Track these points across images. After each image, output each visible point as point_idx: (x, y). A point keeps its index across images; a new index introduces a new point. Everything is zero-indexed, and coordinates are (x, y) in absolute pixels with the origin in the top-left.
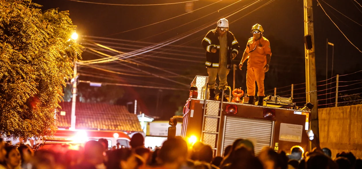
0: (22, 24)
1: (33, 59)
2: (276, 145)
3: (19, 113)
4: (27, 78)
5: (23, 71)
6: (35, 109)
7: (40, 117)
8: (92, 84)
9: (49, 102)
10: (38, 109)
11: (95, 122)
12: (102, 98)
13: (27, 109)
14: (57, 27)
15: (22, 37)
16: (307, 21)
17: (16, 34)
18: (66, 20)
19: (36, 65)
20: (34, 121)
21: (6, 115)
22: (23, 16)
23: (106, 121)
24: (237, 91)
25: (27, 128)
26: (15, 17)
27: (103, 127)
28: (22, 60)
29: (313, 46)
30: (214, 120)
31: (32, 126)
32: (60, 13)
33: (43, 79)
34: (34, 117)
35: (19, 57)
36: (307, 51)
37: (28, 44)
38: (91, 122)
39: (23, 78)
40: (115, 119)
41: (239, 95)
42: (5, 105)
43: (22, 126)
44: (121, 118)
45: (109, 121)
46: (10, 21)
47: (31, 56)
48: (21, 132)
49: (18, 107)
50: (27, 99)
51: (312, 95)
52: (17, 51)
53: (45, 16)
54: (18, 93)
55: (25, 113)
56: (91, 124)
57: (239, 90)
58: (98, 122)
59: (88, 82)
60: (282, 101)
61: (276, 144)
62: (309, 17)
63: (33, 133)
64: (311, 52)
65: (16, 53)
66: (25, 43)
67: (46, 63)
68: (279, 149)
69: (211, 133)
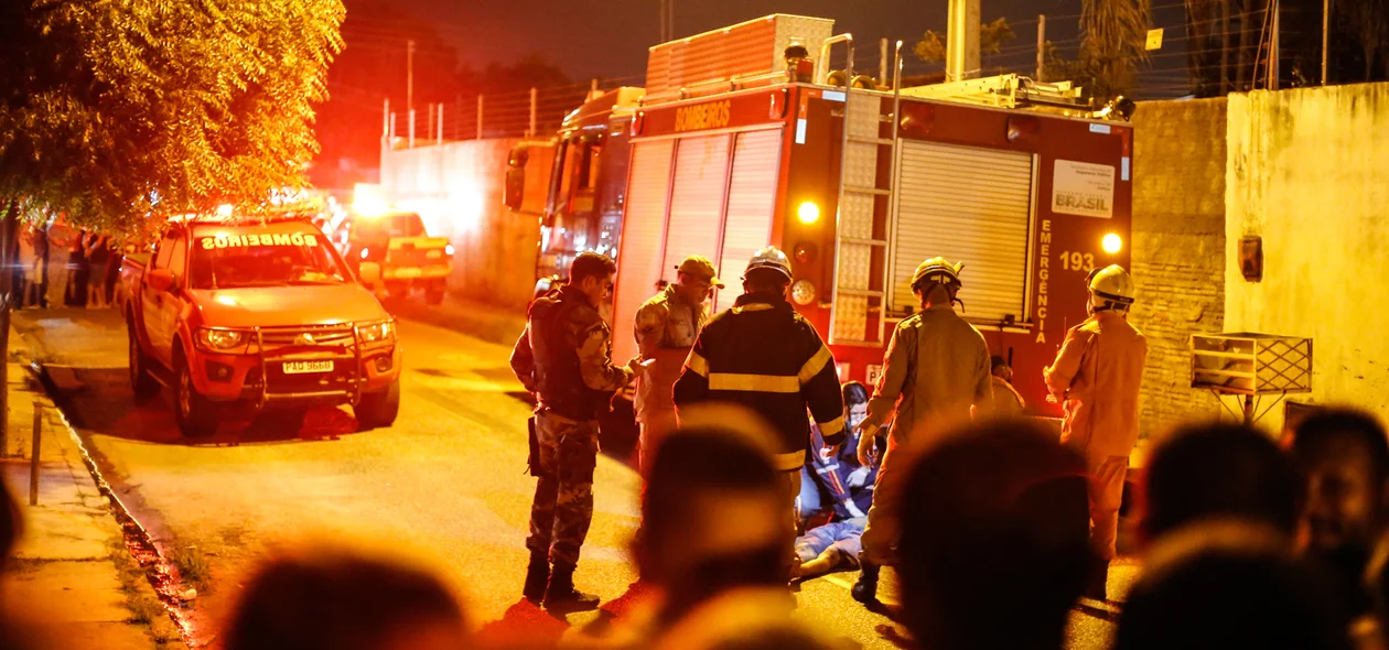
2: (1044, 228)
3: (209, 135)
13: (231, 125)
30: (868, 150)
34: (255, 146)
55: (226, 135)
61: (1046, 225)
68: (1052, 238)
69: (859, 193)
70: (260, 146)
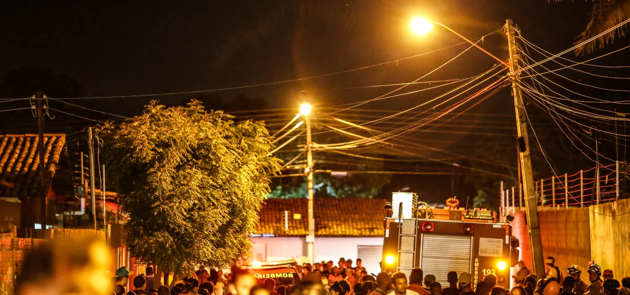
0: (210, 146)
1: (224, 183)
2: (476, 262)
3: (212, 241)
4: (218, 205)
5: (214, 198)
6: (228, 236)
7: (234, 244)
8: (334, 173)
9: (243, 227)
10: (232, 236)
11: (343, 226)
12: (359, 187)
13: (220, 237)
14: (251, 142)
15: (211, 160)
16: (519, 121)
17: (206, 157)
18: (262, 131)
19: (227, 189)
20: (228, 249)
21: (198, 245)
22: (211, 137)
23: (358, 223)
24: (451, 200)
25: (221, 257)
26: (202, 139)
27: (353, 232)
28: (212, 185)
29: (527, 148)
30: (411, 238)
31: (226, 254)
32: (255, 125)
33: (235, 204)
35: (208, 183)
36: (522, 154)
37: (218, 167)
38: (337, 225)
39: (214, 205)
40: (372, 221)
41: (453, 205)
42: (197, 235)
43: (215, 255)
44: (379, 218)
45: (363, 223)
46: (198, 144)
47: (222, 180)
48: (214, 261)
49: (211, 236)
50: (219, 227)
51: (531, 201)
52: (206, 177)
53: (238, 129)
54: (209, 221)
55: (218, 241)
56: (337, 228)
57: (454, 200)
58: (347, 226)
59: (328, 171)
60: (482, 214)
61: (476, 260)
62: (520, 117)
63: (227, 262)
64: (526, 154)
65: (205, 178)
66: (215, 166)
67: (237, 186)
68: (479, 264)
69: (407, 252)
70: (230, 244)
